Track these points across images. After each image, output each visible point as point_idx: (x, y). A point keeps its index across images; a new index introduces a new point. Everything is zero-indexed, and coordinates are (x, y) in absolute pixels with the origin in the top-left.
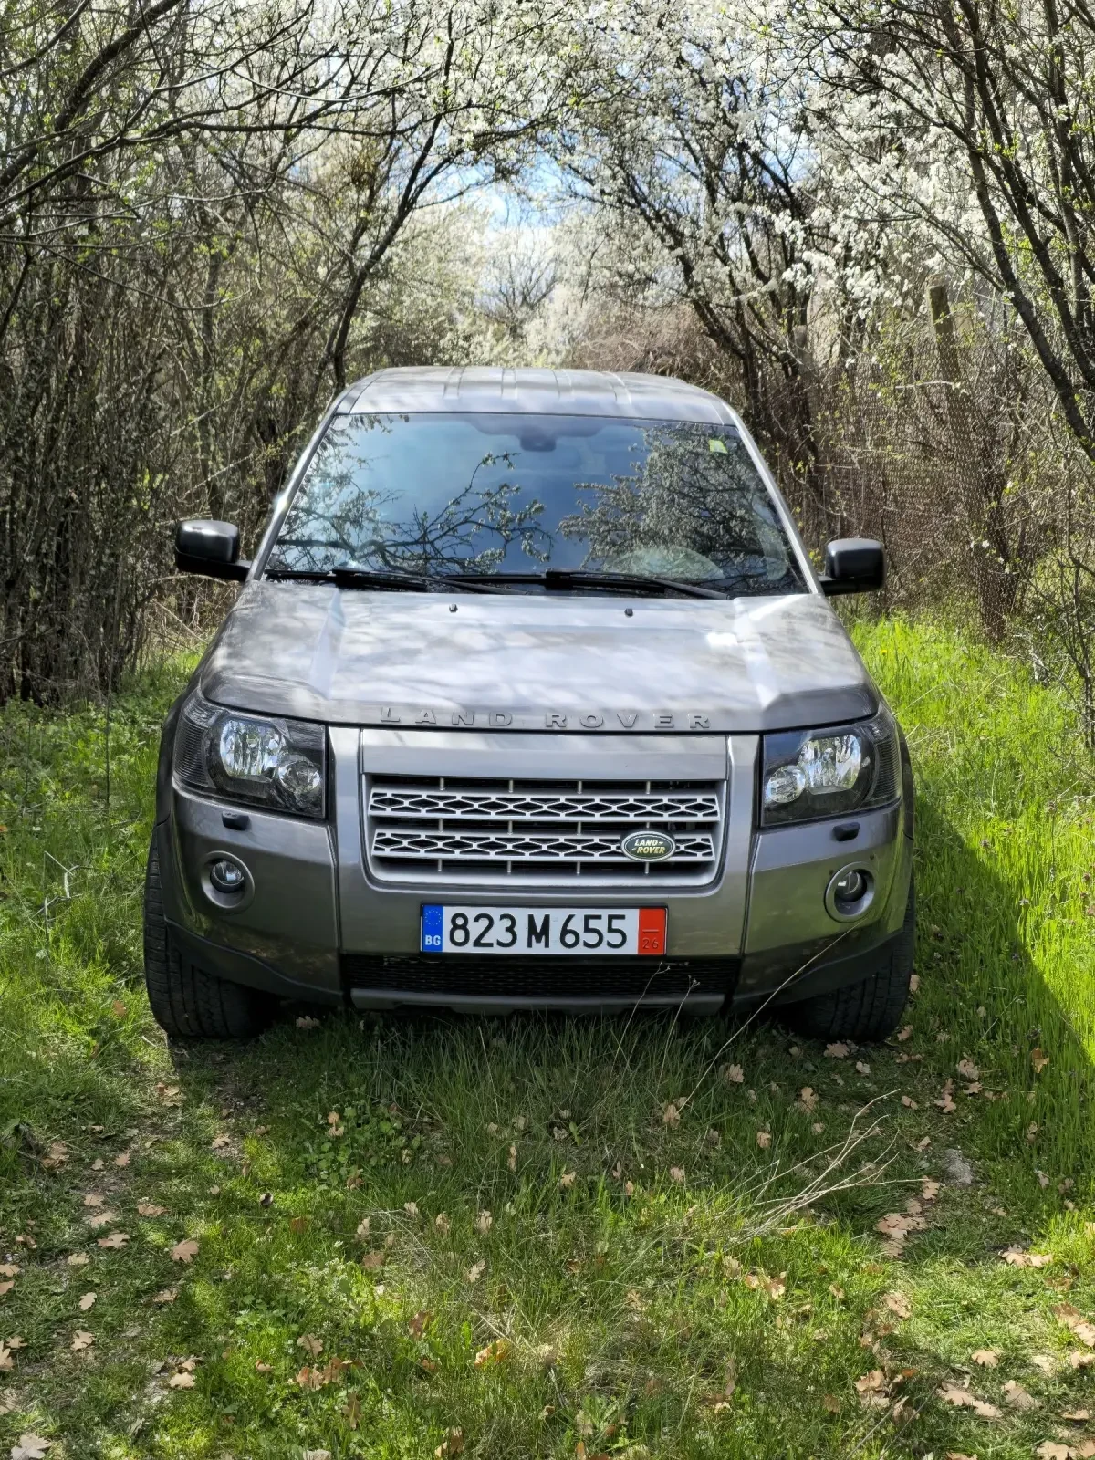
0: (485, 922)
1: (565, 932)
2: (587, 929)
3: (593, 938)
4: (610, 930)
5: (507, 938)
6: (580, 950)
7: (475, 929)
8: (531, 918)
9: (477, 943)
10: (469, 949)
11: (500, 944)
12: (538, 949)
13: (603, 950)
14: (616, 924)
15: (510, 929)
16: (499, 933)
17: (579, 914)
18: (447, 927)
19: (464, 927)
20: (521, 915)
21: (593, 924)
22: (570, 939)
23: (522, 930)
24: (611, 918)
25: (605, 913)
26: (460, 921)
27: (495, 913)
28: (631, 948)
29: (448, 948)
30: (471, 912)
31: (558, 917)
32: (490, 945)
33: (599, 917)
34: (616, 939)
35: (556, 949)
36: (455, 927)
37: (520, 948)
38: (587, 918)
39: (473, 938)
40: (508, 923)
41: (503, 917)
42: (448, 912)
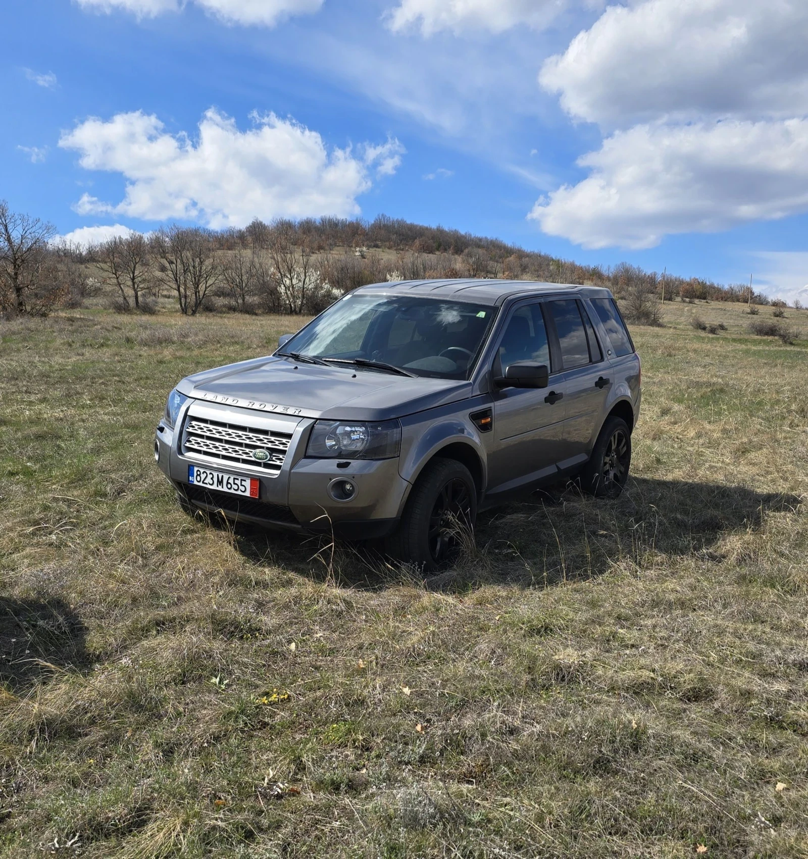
0: (205, 474)
1: (228, 483)
2: (234, 484)
3: (236, 487)
4: (242, 485)
5: (211, 483)
6: (232, 491)
7: (203, 476)
8: (218, 475)
9: (203, 483)
10: (201, 484)
11: (209, 484)
12: (220, 488)
13: (239, 493)
14: (243, 483)
15: (212, 479)
16: (209, 480)
17: (233, 477)
18: (195, 474)
19: (199, 475)
20: (215, 474)
21: (236, 481)
22: (229, 486)
23: (215, 480)
24: (242, 480)
25: (240, 478)
26: (199, 473)
27: (208, 472)
28: (248, 494)
29: (196, 483)
30: (202, 470)
31: (226, 477)
32: (206, 484)
33: (238, 479)
34: (243, 489)
35: (225, 489)
36: (198, 475)
37: (214, 487)
38: (235, 479)
39: (202, 480)
40: (211, 476)
41: (210, 473)
42: (196, 469)
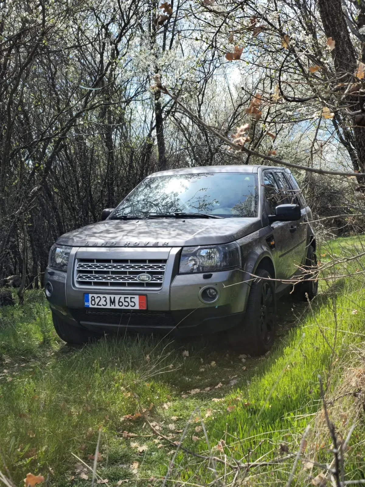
0: (99, 299)
1: (119, 302)
2: (125, 301)
3: (126, 304)
4: (131, 302)
5: (105, 303)
6: (123, 307)
7: (97, 300)
8: (110, 297)
9: (98, 305)
10: (96, 306)
11: (103, 305)
12: (113, 307)
13: (129, 308)
14: (133, 300)
15: (105, 301)
16: (102, 302)
17: (123, 296)
18: (90, 300)
19: (94, 300)
20: (108, 297)
21: (126, 300)
22: (121, 304)
23: (108, 301)
24: (131, 298)
25: (129, 296)
26: (93, 298)
27: (101, 296)
28: (137, 307)
29: (91, 306)
30: (96, 296)
31: (117, 297)
32: (100, 305)
33: (128, 298)
34: (133, 304)
35: (117, 307)
36: (92, 300)
37: (108, 306)
38: (125, 298)
39: (96, 303)
40: (104, 299)
41: (104, 297)
42: (90, 295)
